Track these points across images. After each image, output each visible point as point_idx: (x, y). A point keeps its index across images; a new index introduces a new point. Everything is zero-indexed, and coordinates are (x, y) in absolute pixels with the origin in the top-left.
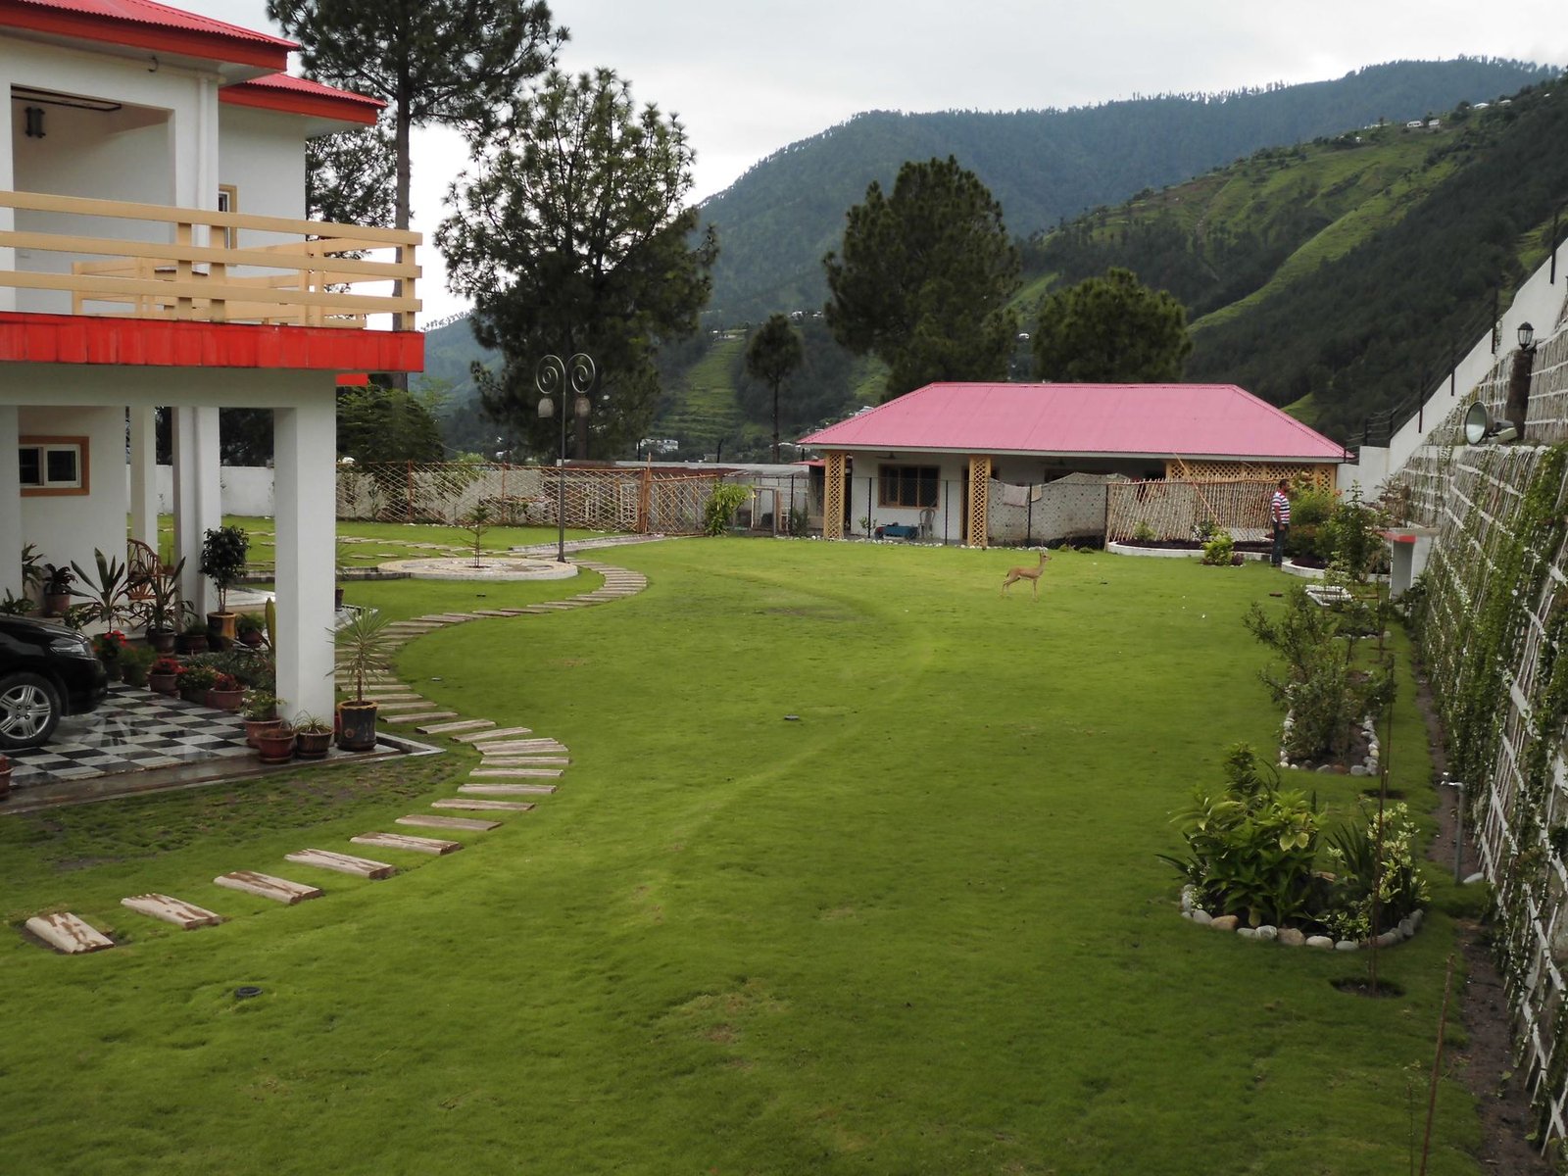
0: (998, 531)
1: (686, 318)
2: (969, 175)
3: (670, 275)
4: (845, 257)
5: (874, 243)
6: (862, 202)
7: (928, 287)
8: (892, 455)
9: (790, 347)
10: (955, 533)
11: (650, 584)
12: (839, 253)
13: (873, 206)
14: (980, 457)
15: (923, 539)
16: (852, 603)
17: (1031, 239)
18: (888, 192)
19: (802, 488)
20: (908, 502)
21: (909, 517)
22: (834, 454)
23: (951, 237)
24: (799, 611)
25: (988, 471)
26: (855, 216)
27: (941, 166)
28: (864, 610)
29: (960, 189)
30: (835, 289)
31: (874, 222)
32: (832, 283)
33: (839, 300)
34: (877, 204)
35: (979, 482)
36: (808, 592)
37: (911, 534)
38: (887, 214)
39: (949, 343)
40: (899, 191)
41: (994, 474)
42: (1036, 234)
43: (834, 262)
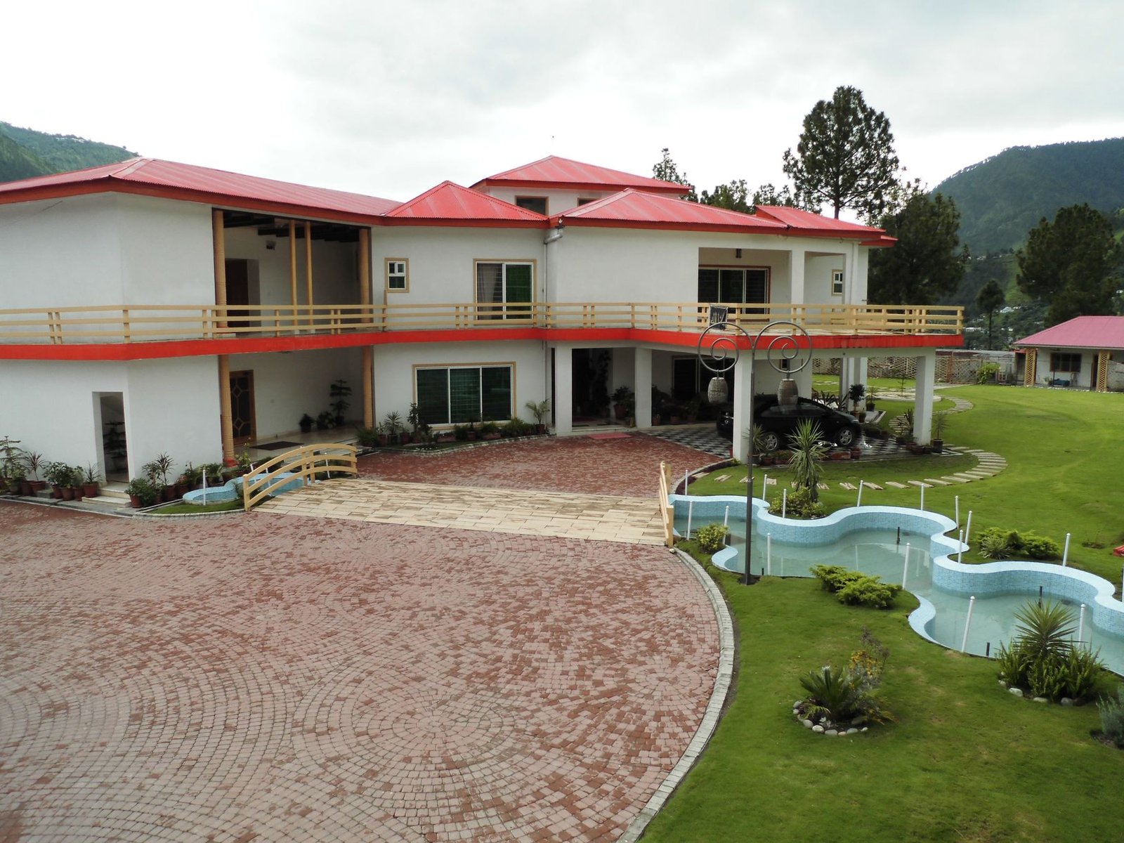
0: (1113, 385)
1: (952, 285)
2: (1095, 212)
3: (947, 267)
4: (1028, 253)
5: (1043, 247)
6: (1038, 226)
7: (1073, 266)
8: (1058, 349)
9: (999, 296)
10: (1088, 384)
11: (975, 406)
12: (1024, 250)
13: (1044, 229)
14: (1105, 351)
15: (1072, 386)
16: (1064, 415)
17: (1112, 211)
18: (1052, 222)
19: (1013, 364)
20: (1065, 369)
21: (1065, 376)
22: (1030, 348)
23: (1085, 243)
24: (1043, 417)
25: (1108, 357)
26: (1033, 233)
27: (1080, 209)
28: (1070, 418)
29: (1090, 218)
30: (1022, 268)
31: (1044, 237)
32: (1021, 265)
33: (1023, 272)
34: (1046, 228)
35: (1103, 364)
36: (1043, 410)
37: (1066, 384)
38: (1051, 233)
39: (1083, 293)
40: (1057, 222)
41: (1111, 359)
42: (1115, 209)
43: (1021, 255)
